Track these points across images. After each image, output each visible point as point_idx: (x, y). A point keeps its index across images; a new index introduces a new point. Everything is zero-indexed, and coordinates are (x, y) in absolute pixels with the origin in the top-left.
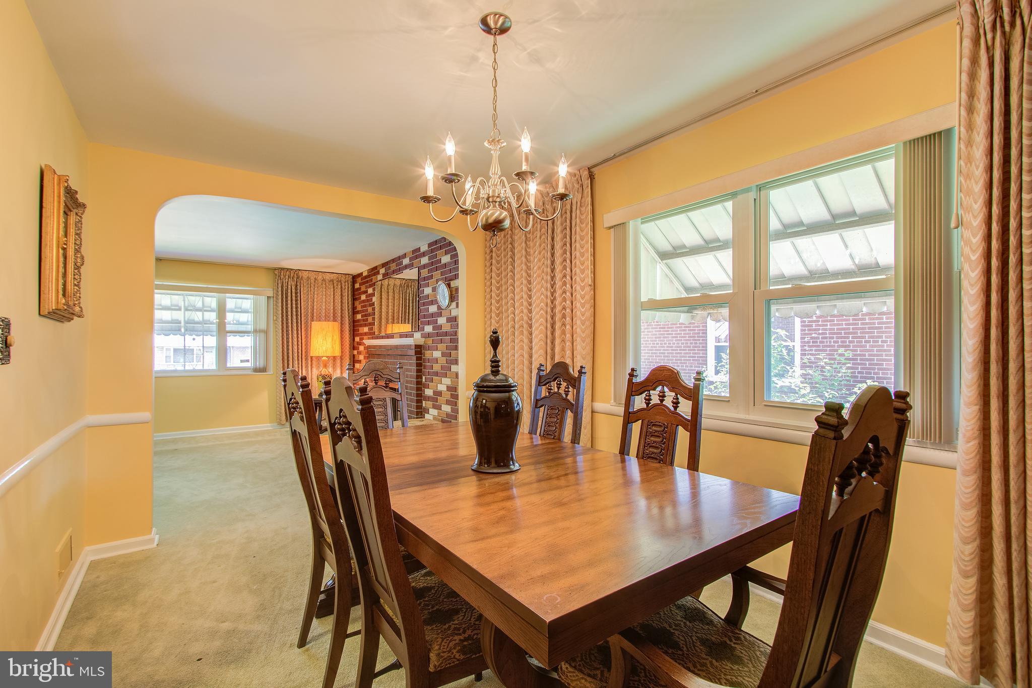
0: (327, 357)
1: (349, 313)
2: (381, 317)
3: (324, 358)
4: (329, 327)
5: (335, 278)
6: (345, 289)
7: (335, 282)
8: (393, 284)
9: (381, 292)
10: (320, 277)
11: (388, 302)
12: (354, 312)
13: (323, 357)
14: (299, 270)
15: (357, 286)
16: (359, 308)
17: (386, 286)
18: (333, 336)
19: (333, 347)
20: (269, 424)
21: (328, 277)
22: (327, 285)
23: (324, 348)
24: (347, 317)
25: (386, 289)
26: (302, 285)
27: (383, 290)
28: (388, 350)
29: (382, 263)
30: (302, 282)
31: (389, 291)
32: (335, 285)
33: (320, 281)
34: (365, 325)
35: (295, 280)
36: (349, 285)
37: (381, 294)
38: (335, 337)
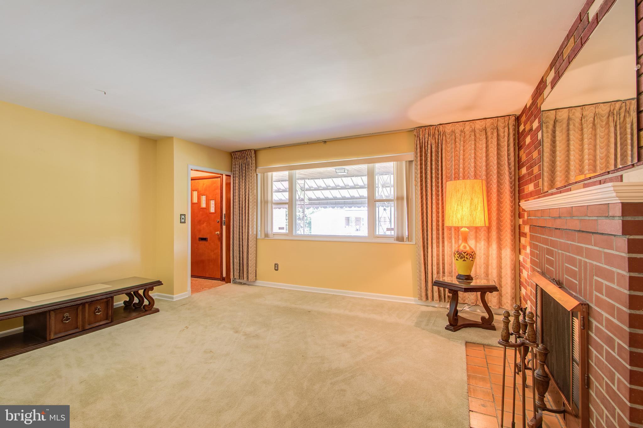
0: (468, 228)
1: (510, 168)
2: (569, 163)
3: (463, 229)
4: (465, 188)
5: (488, 124)
6: (504, 136)
7: (488, 130)
8: (592, 115)
9: (568, 130)
10: (467, 128)
11: (582, 145)
12: (519, 164)
13: (462, 227)
14: (441, 124)
15: (522, 128)
16: (524, 158)
17: (578, 120)
18: (472, 199)
19: (471, 215)
20: (413, 298)
21: (479, 125)
22: (478, 135)
23: (459, 216)
24: (507, 173)
25: (577, 125)
26: (444, 142)
27: (571, 127)
28: (555, 218)
29: (549, 64)
30: (444, 138)
31: (585, 126)
32: (489, 134)
33: (467, 133)
34: (531, 181)
35: (437, 137)
36: (511, 130)
37: (568, 135)
38: (476, 200)
